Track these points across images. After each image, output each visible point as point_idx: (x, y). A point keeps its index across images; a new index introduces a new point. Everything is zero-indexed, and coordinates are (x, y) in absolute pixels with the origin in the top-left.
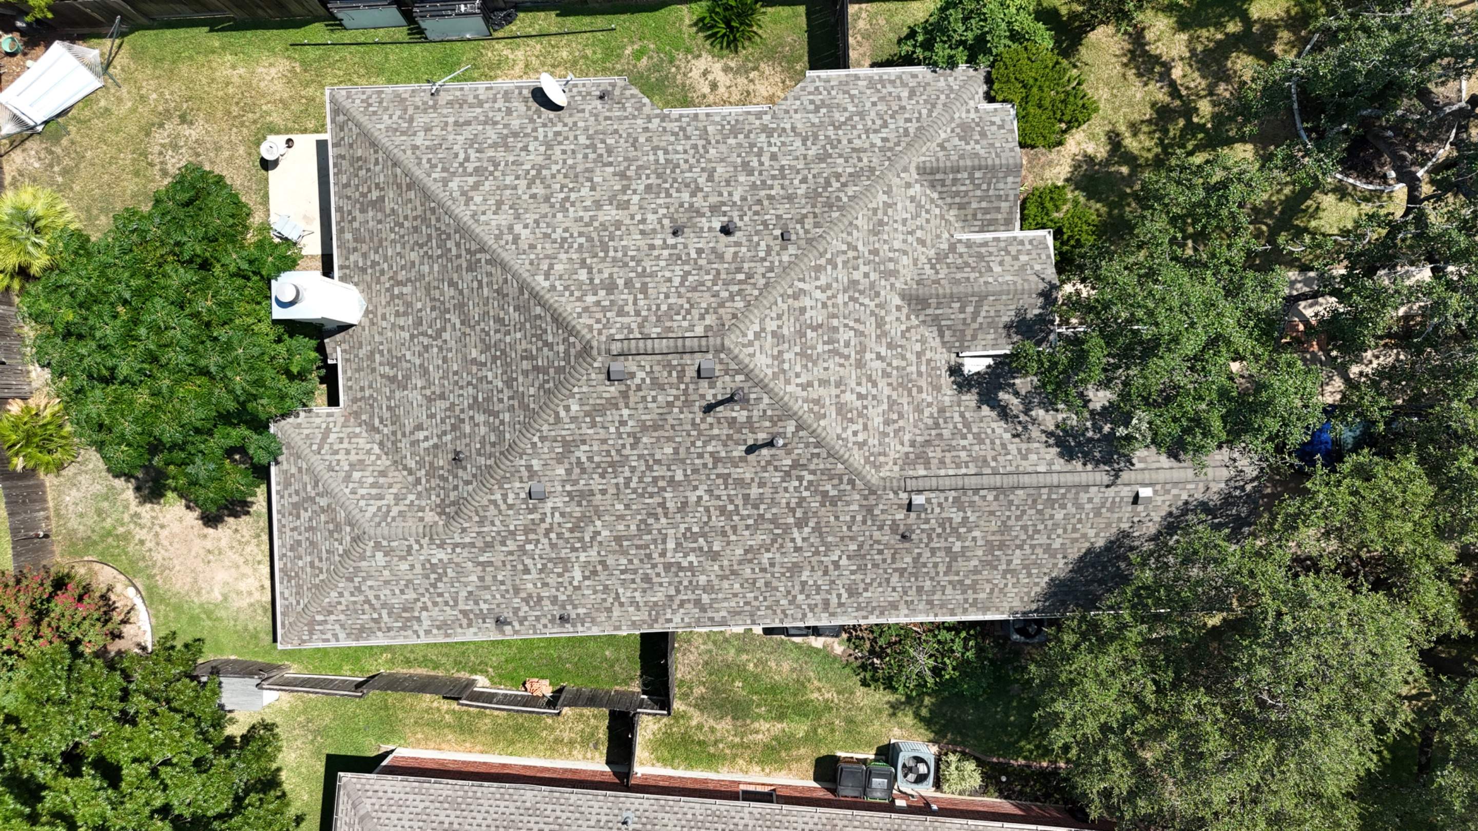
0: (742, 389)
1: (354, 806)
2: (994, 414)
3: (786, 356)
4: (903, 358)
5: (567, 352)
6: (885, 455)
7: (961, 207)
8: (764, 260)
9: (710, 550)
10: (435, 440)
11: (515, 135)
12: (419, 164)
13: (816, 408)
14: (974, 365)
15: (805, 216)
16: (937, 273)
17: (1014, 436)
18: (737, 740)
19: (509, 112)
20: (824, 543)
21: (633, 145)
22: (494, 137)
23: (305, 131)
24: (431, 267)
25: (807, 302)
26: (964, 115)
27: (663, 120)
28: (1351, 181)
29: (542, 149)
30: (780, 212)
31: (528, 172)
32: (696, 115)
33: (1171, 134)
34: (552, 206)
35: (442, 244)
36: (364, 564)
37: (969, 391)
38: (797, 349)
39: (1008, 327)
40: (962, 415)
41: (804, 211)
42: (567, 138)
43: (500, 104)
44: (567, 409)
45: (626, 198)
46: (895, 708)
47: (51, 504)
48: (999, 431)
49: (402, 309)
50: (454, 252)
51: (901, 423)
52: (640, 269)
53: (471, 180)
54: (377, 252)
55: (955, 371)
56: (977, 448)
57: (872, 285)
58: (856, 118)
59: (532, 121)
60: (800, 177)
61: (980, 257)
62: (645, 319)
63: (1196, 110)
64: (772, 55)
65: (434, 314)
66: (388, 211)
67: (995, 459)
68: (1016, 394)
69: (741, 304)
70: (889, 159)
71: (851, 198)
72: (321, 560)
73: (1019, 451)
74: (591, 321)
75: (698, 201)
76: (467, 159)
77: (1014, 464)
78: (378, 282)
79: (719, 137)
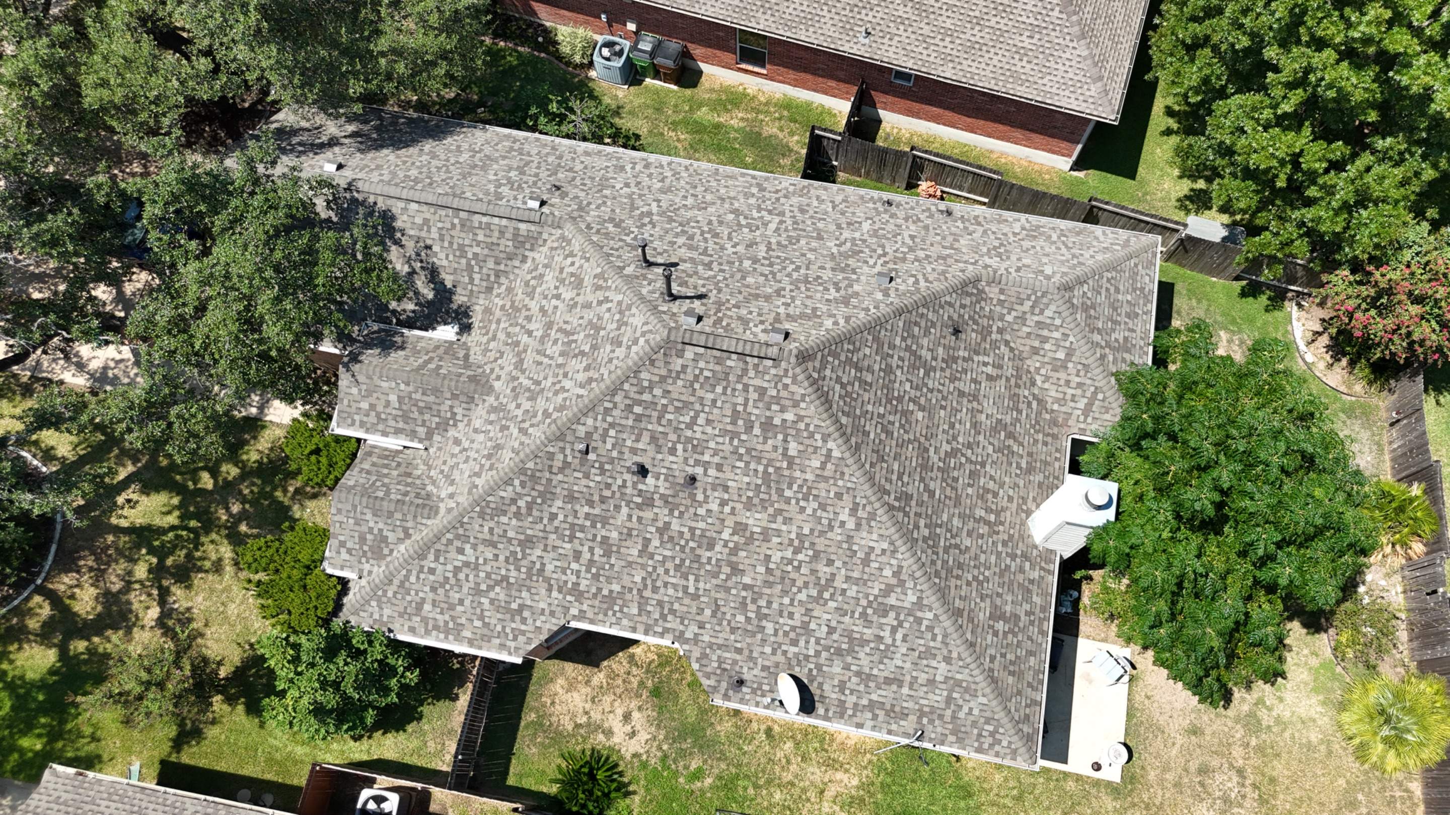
0: (664, 301)
1: (1106, 92)
2: (443, 275)
3: (615, 325)
4: (508, 335)
5: (823, 367)
6: (552, 249)
7: (409, 475)
8: (612, 426)
9: (738, 216)
10: (976, 358)
11: (839, 652)
12: (945, 636)
13: (601, 282)
14: (446, 332)
15: (561, 470)
16: (451, 407)
17: (429, 247)
18: (761, 117)
19: (842, 686)
20: (633, 200)
21: (718, 606)
22: (861, 655)
23: (1078, 778)
24: (950, 520)
25: (581, 377)
26: (375, 569)
27: (682, 633)
28: (35, 462)
29: (813, 626)
30: (584, 482)
31: (832, 598)
32: (646, 633)
33: (184, 552)
34: (813, 544)
35: (934, 537)
36: (1065, 270)
37: (460, 306)
38: (602, 333)
39: (402, 348)
40: (472, 279)
41: (560, 477)
42: (786, 634)
43: (851, 700)
44: (836, 323)
45: (736, 538)
46: (617, 113)
47: (1387, 457)
48: (442, 255)
49: (990, 496)
50: (922, 523)
51: (529, 277)
52: (736, 442)
53: (892, 600)
54: (1008, 567)
55: (466, 328)
56: (467, 242)
57: (516, 397)
58: (483, 587)
59: (819, 667)
60: (556, 523)
61: (406, 418)
62: (740, 378)
63: (150, 571)
64: (557, 736)
65: (956, 474)
66: (988, 600)
67: (453, 226)
68: (417, 293)
69: (643, 375)
70: (462, 524)
71: (509, 482)
72: (1107, 290)
73: (429, 231)
74: (793, 388)
75: (663, 514)
76: (894, 630)
77: (437, 217)
78: (1011, 537)
79: (628, 596)
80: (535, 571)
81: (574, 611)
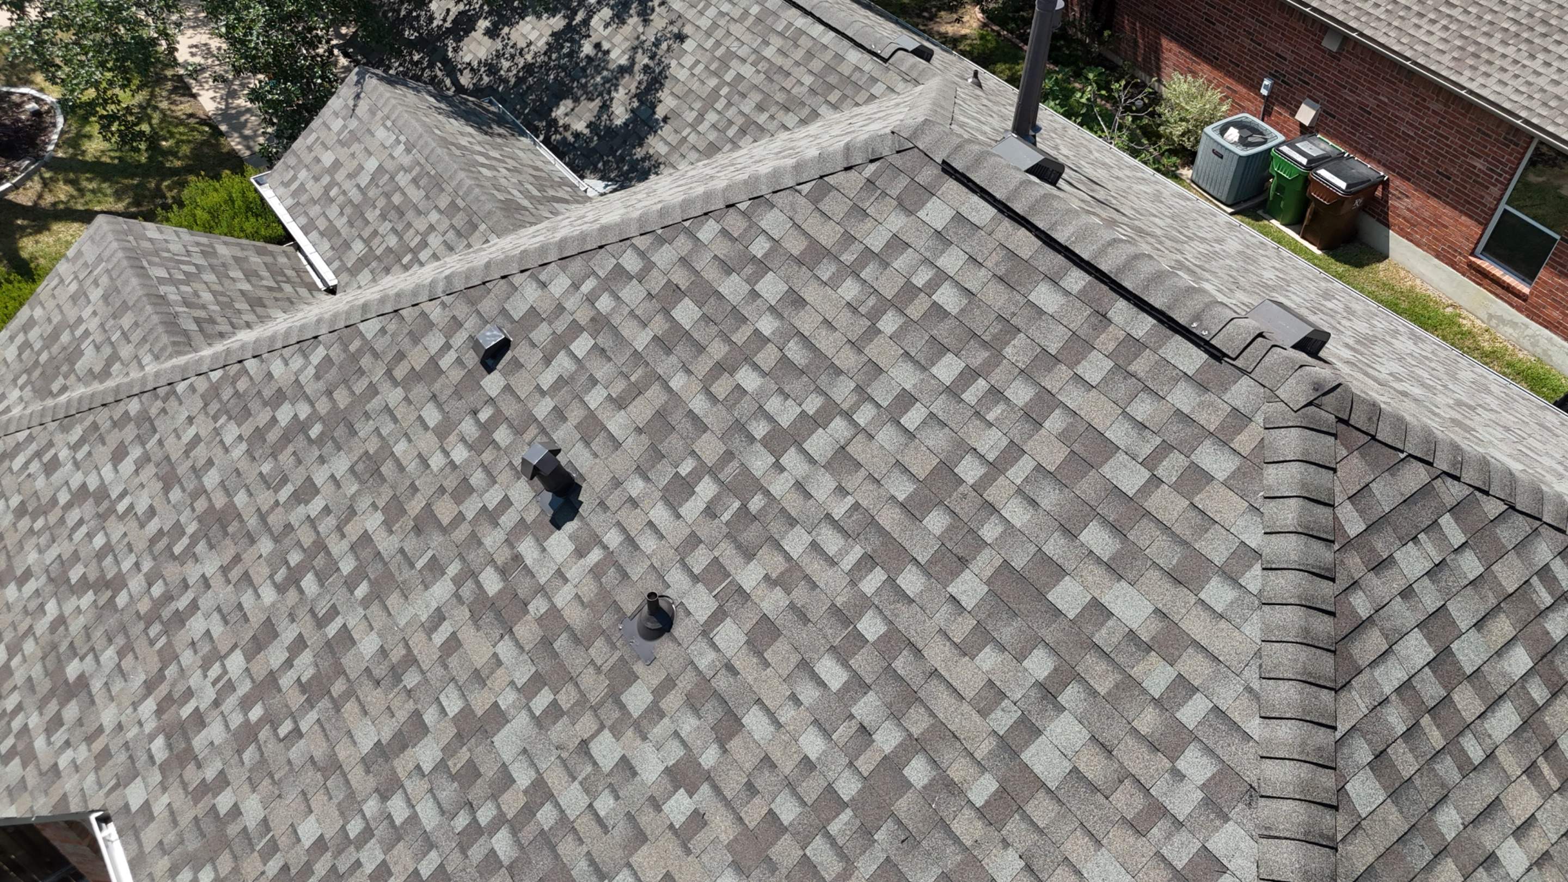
5: (1404, 526)
17: (681, 38)
28: (54, 138)
37: (646, 157)
56: (743, 51)
60: (298, 514)
71: (307, 346)
73: (703, 10)
74: (1221, 503)
80: (167, 613)
81: (135, 795)
